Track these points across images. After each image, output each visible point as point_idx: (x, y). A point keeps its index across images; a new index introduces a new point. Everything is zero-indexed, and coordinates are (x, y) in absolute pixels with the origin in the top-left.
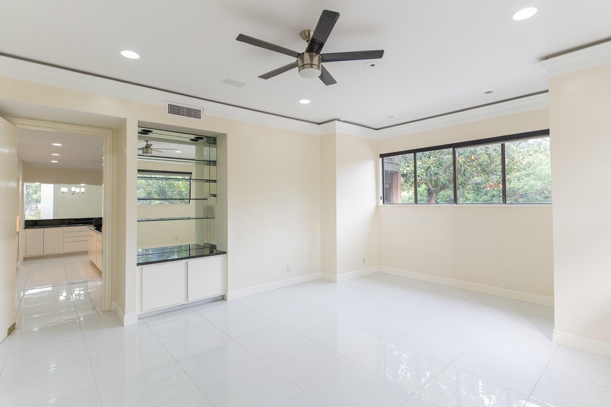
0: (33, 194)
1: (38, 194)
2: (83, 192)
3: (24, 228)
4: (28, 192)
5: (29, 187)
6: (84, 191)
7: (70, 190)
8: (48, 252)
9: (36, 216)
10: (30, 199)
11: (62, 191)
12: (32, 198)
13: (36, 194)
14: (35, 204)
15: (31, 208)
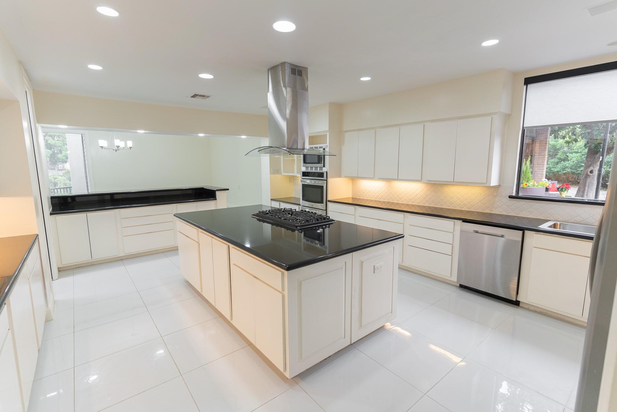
0: (58, 153)
1: (64, 153)
2: (131, 148)
3: (51, 214)
4: (53, 152)
5: (53, 146)
6: (132, 146)
7: (111, 143)
8: (98, 255)
9: (65, 176)
10: (56, 158)
11: (100, 145)
12: (58, 158)
13: (61, 154)
14: (61, 164)
15: (58, 168)
